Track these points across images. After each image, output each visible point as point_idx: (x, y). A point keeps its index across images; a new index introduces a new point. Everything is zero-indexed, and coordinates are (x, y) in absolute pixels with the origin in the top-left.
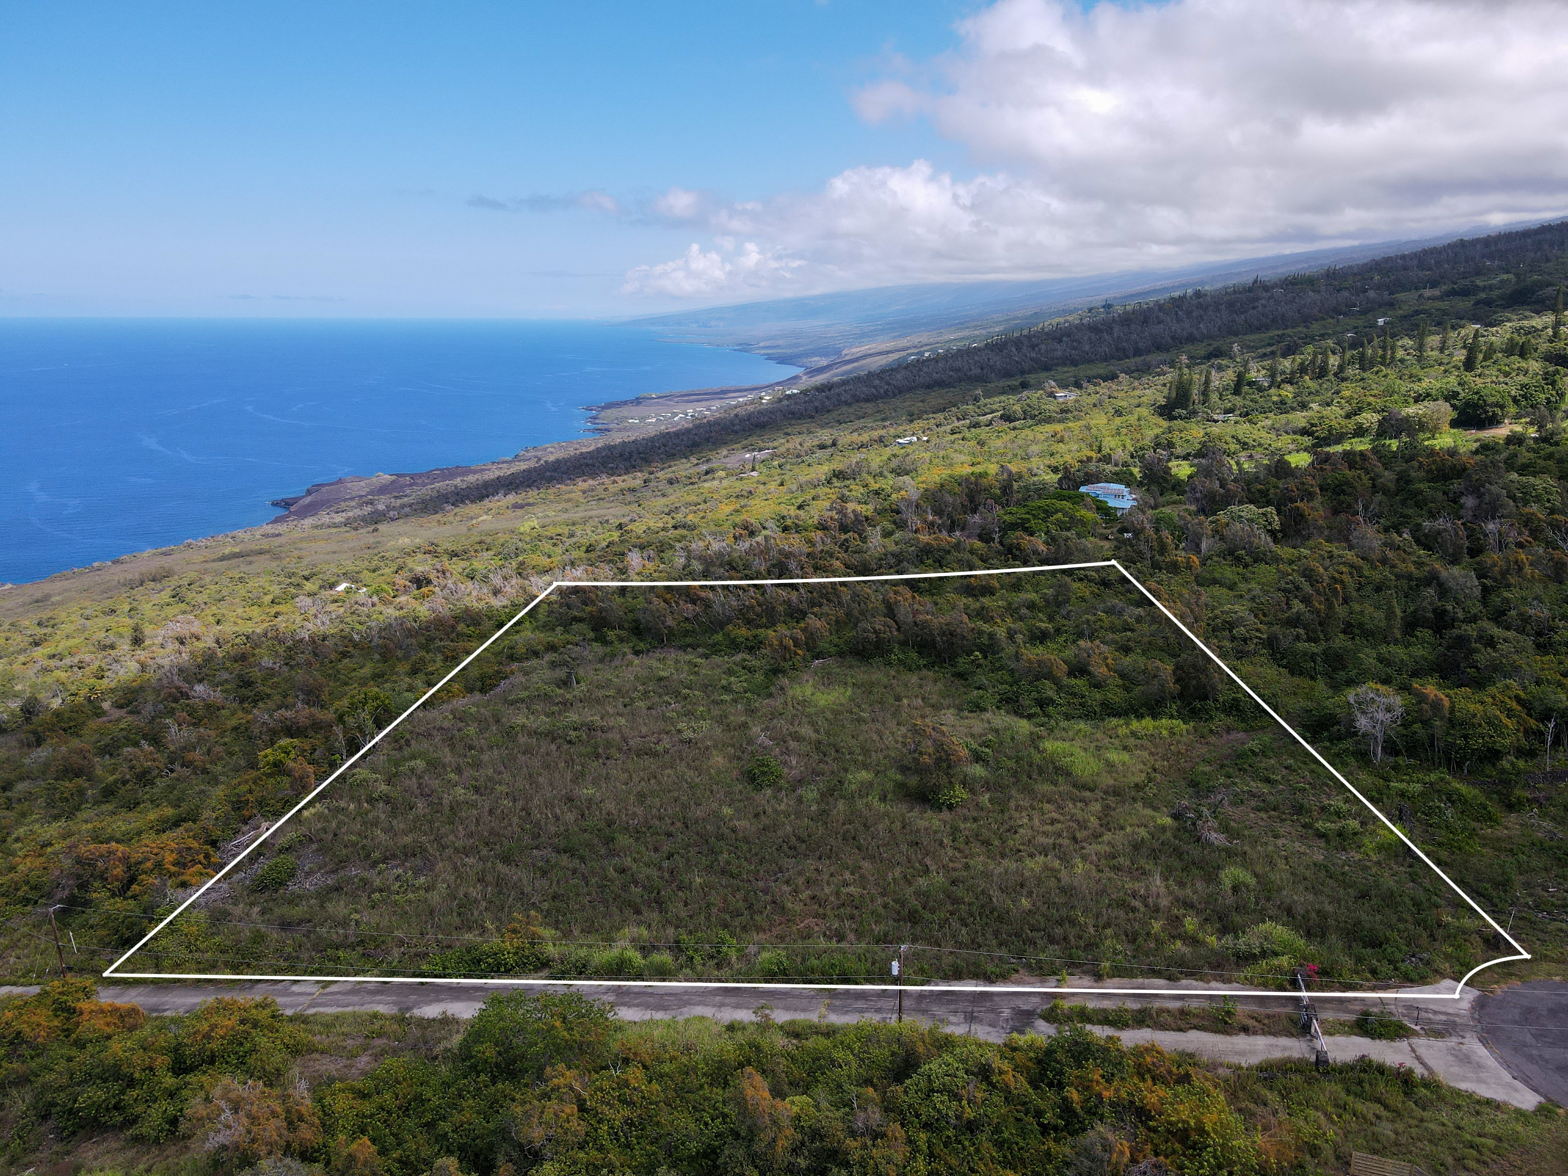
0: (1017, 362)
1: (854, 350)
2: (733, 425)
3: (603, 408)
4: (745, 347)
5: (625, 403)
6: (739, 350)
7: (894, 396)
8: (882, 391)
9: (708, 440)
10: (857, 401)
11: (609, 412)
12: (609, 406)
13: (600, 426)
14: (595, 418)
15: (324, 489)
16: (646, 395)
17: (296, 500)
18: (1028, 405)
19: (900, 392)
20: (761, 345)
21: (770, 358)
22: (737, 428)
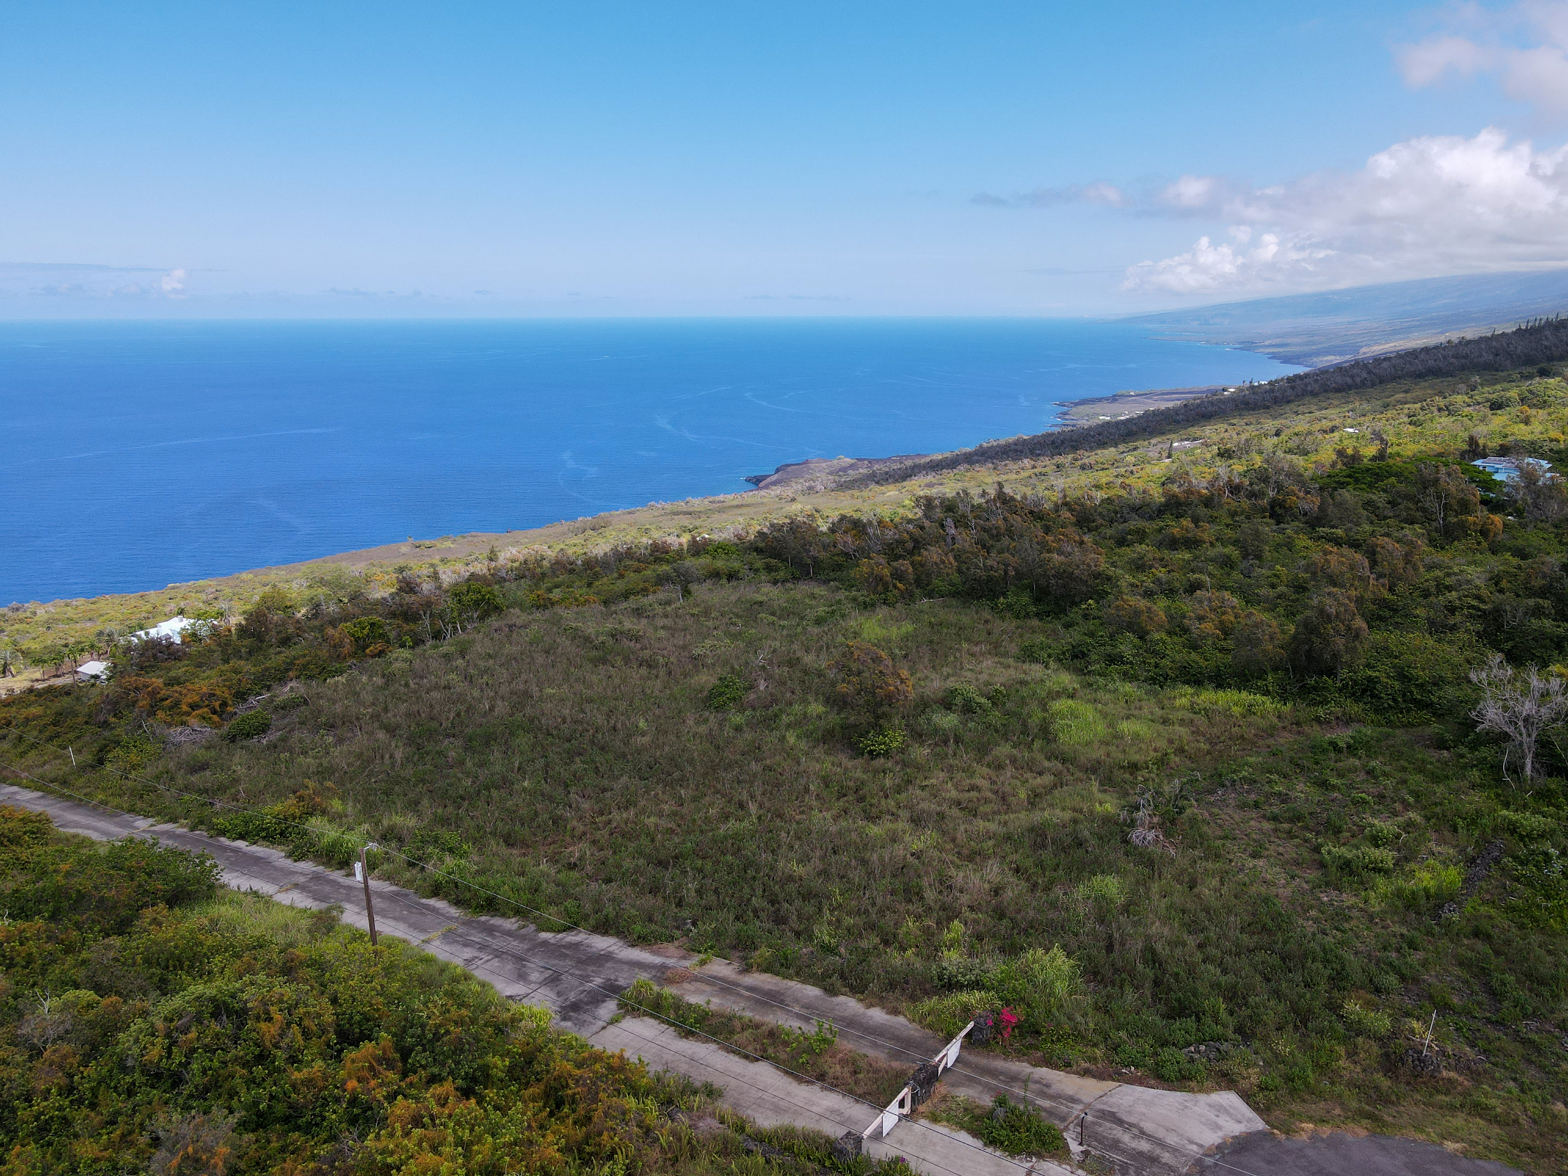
0: (1546, 347)
1: (1375, 348)
2: (1177, 414)
3: (1076, 404)
4: (1249, 346)
5: (1100, 400)
6: (1241, 349)
7: (1373, 385)
8: (1358, 380)
9: (1145, 430)
10: (1326, 391)
11: (1081, 408)
12: (1084, 402)
13: (1068, 422)
14: (1065, 414)
15: (789, 469)
16: (1124, 392)
17: (764, 477)
18: (1530, 392)
19: (1381, 382)
20: (1266, 343)
21: (1274, 356)
22: (1179, 418)
